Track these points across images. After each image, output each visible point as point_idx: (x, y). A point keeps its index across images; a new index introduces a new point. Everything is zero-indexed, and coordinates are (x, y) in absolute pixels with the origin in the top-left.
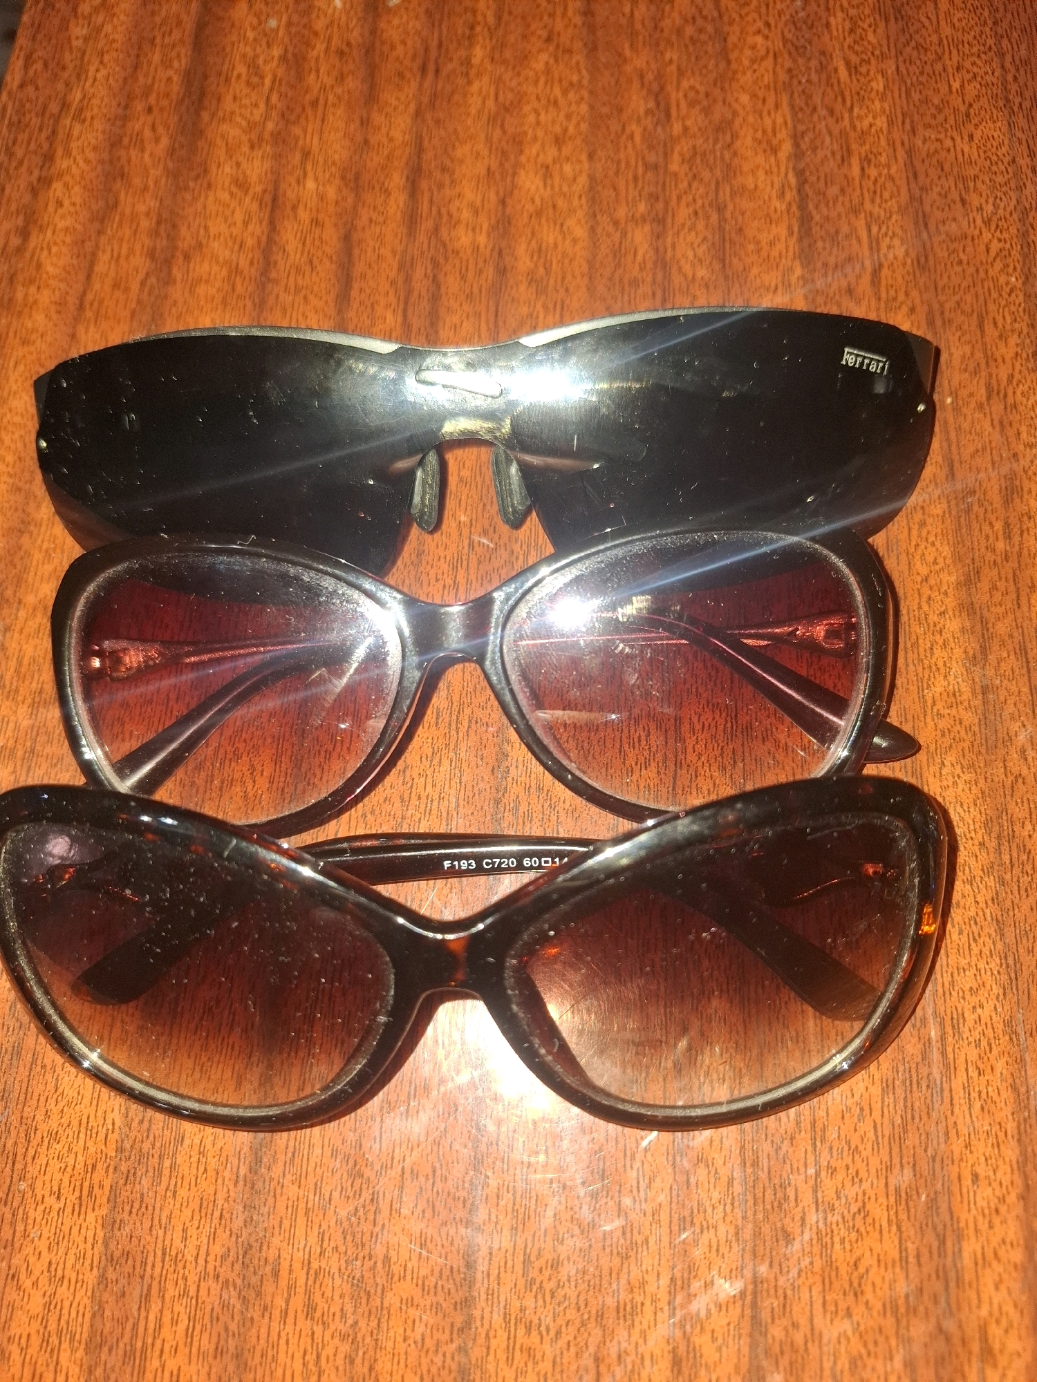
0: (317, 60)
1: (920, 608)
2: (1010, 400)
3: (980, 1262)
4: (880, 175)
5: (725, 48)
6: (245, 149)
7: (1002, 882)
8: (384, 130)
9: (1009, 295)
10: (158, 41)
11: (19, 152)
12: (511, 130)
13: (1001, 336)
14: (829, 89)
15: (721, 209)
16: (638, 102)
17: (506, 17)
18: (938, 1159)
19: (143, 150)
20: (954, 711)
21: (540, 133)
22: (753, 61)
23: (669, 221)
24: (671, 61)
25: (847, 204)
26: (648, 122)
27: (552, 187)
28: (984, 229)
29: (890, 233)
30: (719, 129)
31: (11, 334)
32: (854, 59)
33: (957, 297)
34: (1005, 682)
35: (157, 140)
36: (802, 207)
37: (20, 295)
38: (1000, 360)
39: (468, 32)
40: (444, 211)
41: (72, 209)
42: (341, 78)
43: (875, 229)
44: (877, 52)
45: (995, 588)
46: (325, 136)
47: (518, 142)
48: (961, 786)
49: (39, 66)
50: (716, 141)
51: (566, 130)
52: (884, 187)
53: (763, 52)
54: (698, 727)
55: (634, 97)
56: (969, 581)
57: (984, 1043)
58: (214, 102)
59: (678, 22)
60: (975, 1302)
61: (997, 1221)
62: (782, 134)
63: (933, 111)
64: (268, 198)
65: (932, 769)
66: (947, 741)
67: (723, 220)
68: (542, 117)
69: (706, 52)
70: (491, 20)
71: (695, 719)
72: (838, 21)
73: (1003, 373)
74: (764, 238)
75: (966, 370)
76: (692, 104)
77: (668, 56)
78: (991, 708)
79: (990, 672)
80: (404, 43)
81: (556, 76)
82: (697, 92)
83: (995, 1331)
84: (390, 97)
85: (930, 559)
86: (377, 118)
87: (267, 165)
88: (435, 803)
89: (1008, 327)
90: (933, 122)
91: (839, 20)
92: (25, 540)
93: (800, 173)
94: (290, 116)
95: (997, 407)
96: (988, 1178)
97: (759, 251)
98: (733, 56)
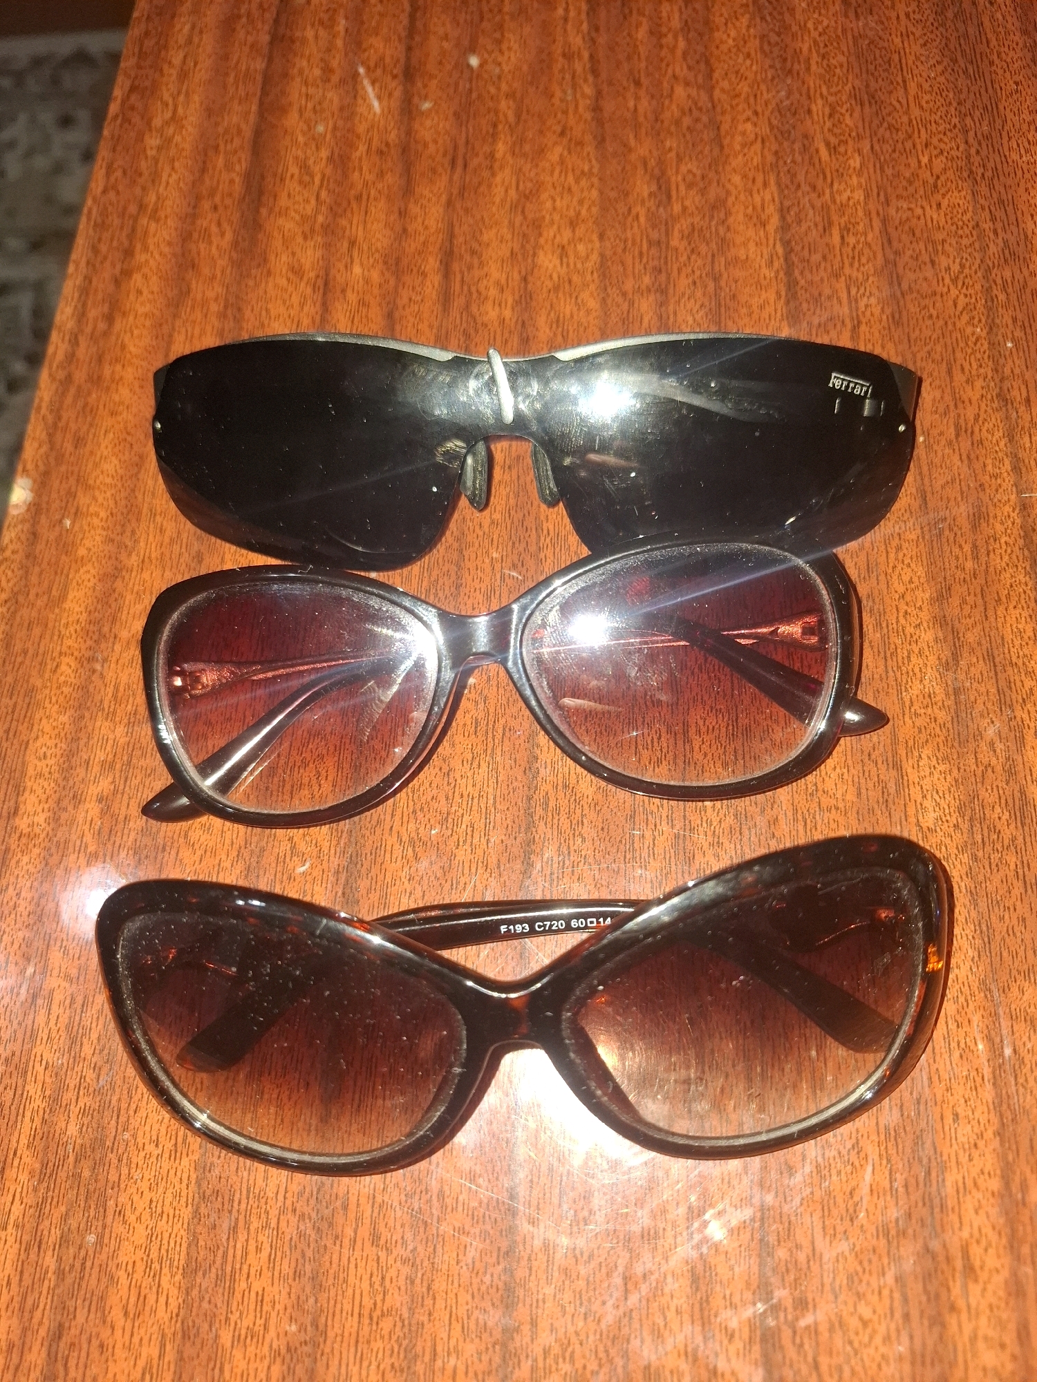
0: (360, 159)
1: (898, 622)
2: (977, 437)
3: (961, 1190)
4: (858, 242)
5: (718, 135)
6: (300, 239)
7: (975, 858)
8: (420, 220)
9: (975, 344)
10: (222, 147)
11: (103, 248)
12: (530, 216)
13: (967, 382)
14: (811, 169)
15: (716, 279)
16: (643, 187)
17: (524, 116)
18: (923, 1101)
19: (210, 243)
20: (930, 710)
21: (556, 217)
22: (744, 145)
23: (671, 291)
24: (670, 149)
25: (829, 270)
26: (651, 204)
27: (568, 265)
28: (952, 287)
29: (867, 293)
30: (714, 207)
31: (101, 407)
32: (833, 141)
33: (928, 348)
34: (975, 685)
35: (223, 235)
36: (789, 273)
37: (107, 371)
38: (967, 402)
39: (491, 131)
40: (473, 289)
41: (150, 296)
42: (381, 175)
43: (853, 291)
44: (854, 134)
45: (964, 602)
46: (369, 226)
47: (537, 225)
48: (936, 775)
49: (119, 173)
50: (712, 217)
51: (579, 214)
52: (861, 253)
53: (752, 136)
54: (704, 729)
55: (638, 183)
56: (941, 597)
57: (962, 999)
58: (271, 199)
59: (677, 113)
60: (957, 1225)
61: (976, 1154)
62: (771, 209)
63: (904, 183)
64: (320, 282)
65: (910, 762)
66: (923, 736)
67: (718, 288)
68: (558, 203)
69: (702, 140)
70: (511, 118)
71: (701, 723)
72: (818, 107)
73: (970, 413)
74: (755, 302)
75: (936, 412)
76: (690, 186)
77: (668, 144)
78: (963, 707)
79: (962, 676)
80: (436, 142)
81: (570, 167)
82: (694, 175)
83: (976, 1251)
84: (423, 190)
85: (906, 578)
86: (414, 209)
87: (319, 253)
88: (476, 800)
89: (974, 372)
90: (905, 194)
91: (820, 106)
92: (119, 584)
93: (786, 244)
94: (338, 209)
95: (965, 444)
96: (967, 1117)
97: (750, 315)
98: (726, 142)
